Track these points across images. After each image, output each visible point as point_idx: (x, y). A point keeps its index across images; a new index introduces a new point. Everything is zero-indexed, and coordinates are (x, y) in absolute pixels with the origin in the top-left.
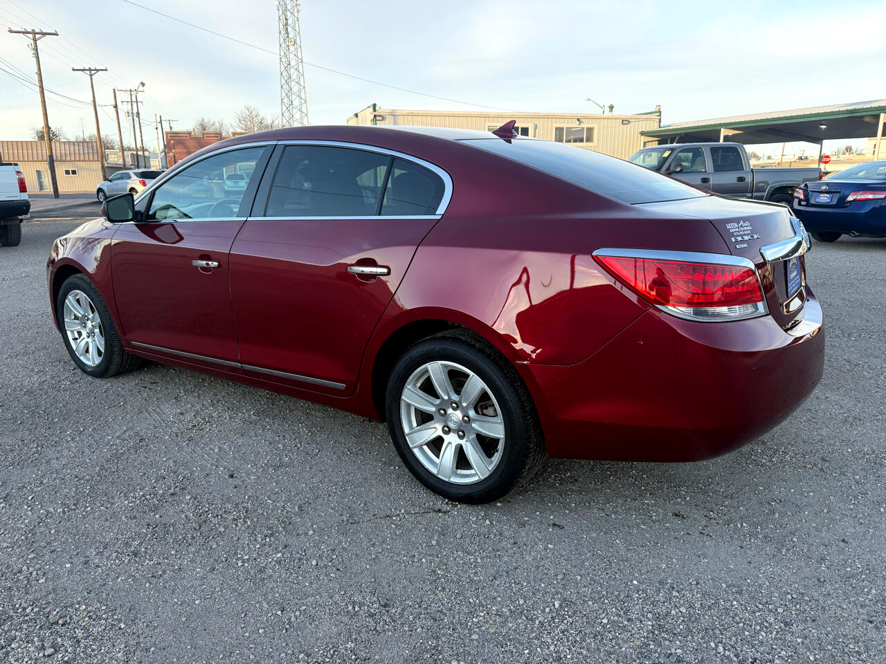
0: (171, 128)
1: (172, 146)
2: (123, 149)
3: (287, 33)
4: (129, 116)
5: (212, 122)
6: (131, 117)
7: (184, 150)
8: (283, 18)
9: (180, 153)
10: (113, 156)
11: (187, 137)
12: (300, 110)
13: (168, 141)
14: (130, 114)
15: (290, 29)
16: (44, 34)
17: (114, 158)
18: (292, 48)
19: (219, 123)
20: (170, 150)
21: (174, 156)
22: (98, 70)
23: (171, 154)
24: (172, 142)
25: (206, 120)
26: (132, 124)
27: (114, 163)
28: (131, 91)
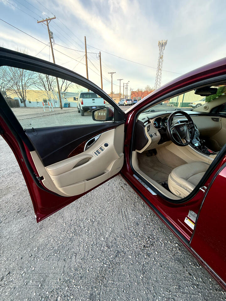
2: (124, 95)
3: (159, 67)
8: (159, 64)
11: (135, 92)
12: (159, 85)
13: (132, 93)
14: (126, 88)
15: (160, 66)
16: (113, 73)
17: (122, 97)
18: (160, 71)
20: (132, 95)
22: (121, 80)
26: (126, 90)
28: (127, 83)
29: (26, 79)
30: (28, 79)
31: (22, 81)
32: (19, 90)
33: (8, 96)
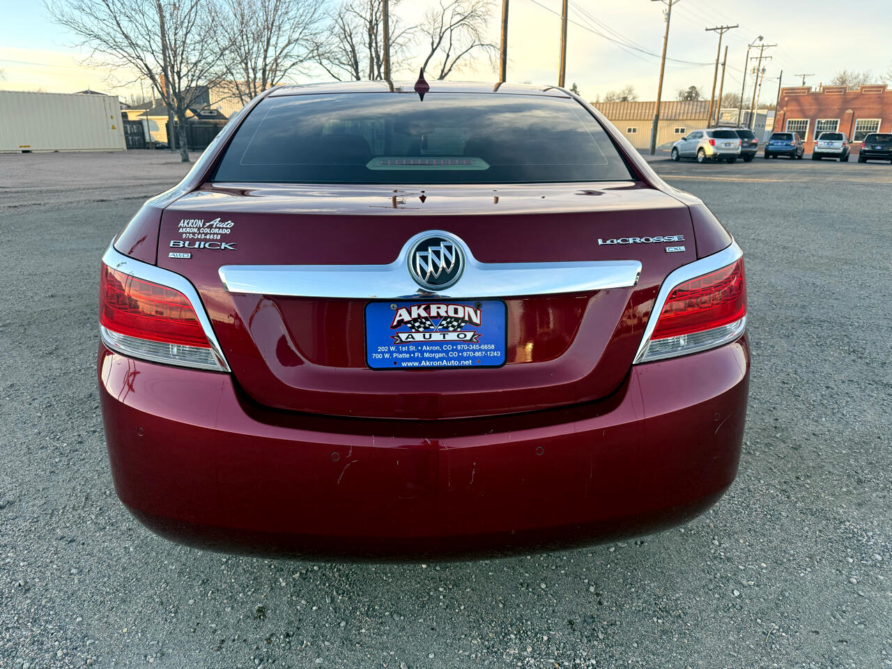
0: (804, 83)
1: (784, 103)
4: (754, 72)
5: (856, 74)
6: (756, 74)
7: (798, 108)
9: (792, 111)
10: (727, 115)
11: (805, 92)
13: (782, 99)
14: (755, 71)
19: (864, 75)
20: (782, 107)
21: (785, 114)
22: (728, 28)
23: (782, 112)
24: (786, 99)
25: (849, 73)
26: (755, 81)
27: (726, 122)
28: (763, 46)
29: (283, 41)
30: (289, 43)
31: (266, 51)
32: (252, 85)
33: (212, 108)
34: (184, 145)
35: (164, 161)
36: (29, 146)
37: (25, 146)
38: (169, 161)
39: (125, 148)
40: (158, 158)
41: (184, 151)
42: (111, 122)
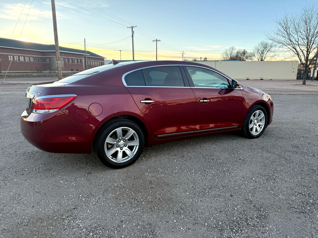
34: (305, 78)
35: (295, 84)
36: (263, 78)
37: (262, 78)
38: (297, 84)
39: (296, 79)
40: (295, 83)
41: (304, 81)
42: (293, 70)
